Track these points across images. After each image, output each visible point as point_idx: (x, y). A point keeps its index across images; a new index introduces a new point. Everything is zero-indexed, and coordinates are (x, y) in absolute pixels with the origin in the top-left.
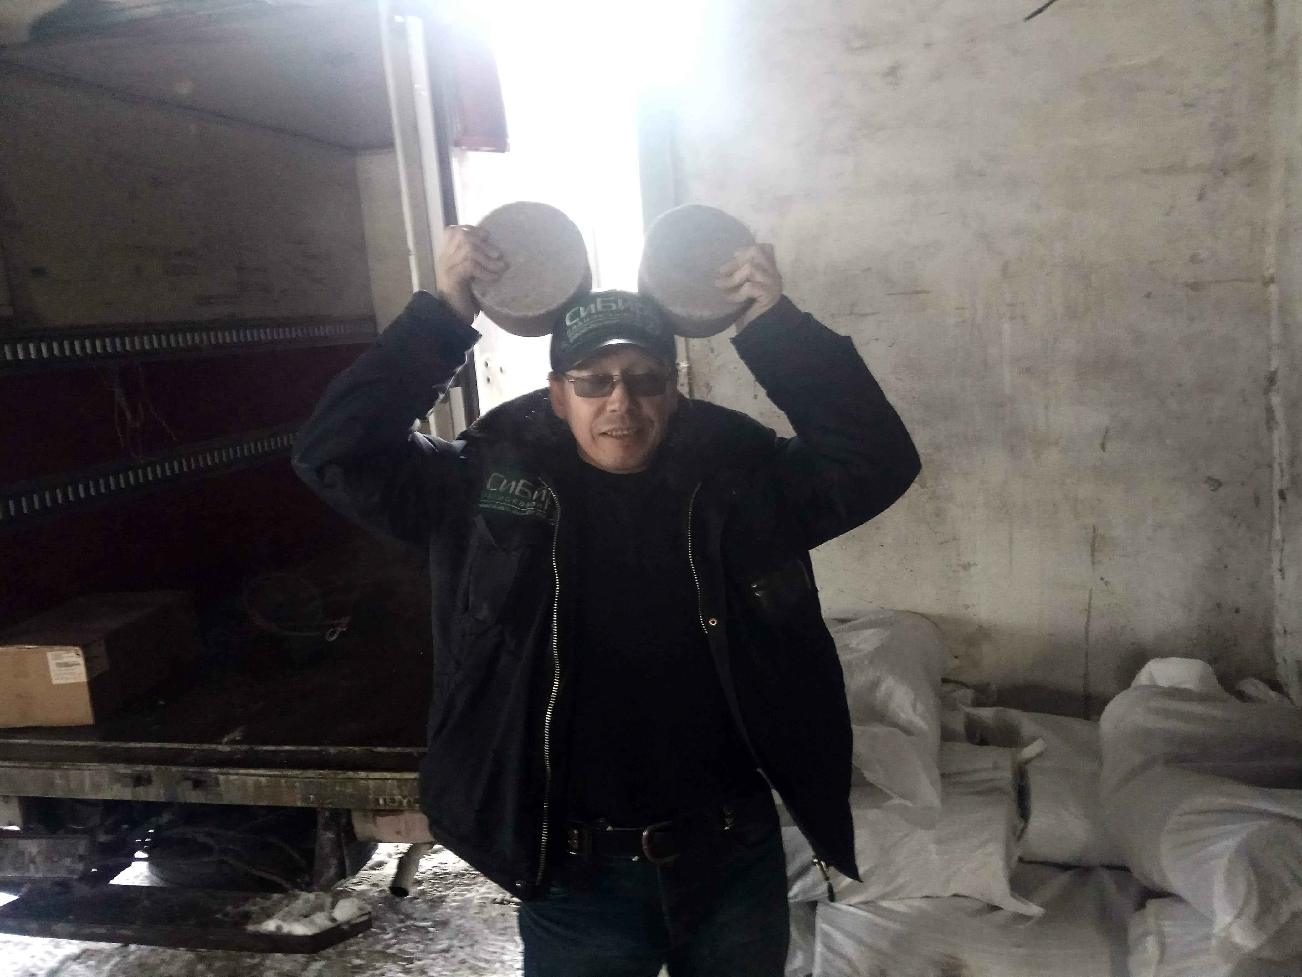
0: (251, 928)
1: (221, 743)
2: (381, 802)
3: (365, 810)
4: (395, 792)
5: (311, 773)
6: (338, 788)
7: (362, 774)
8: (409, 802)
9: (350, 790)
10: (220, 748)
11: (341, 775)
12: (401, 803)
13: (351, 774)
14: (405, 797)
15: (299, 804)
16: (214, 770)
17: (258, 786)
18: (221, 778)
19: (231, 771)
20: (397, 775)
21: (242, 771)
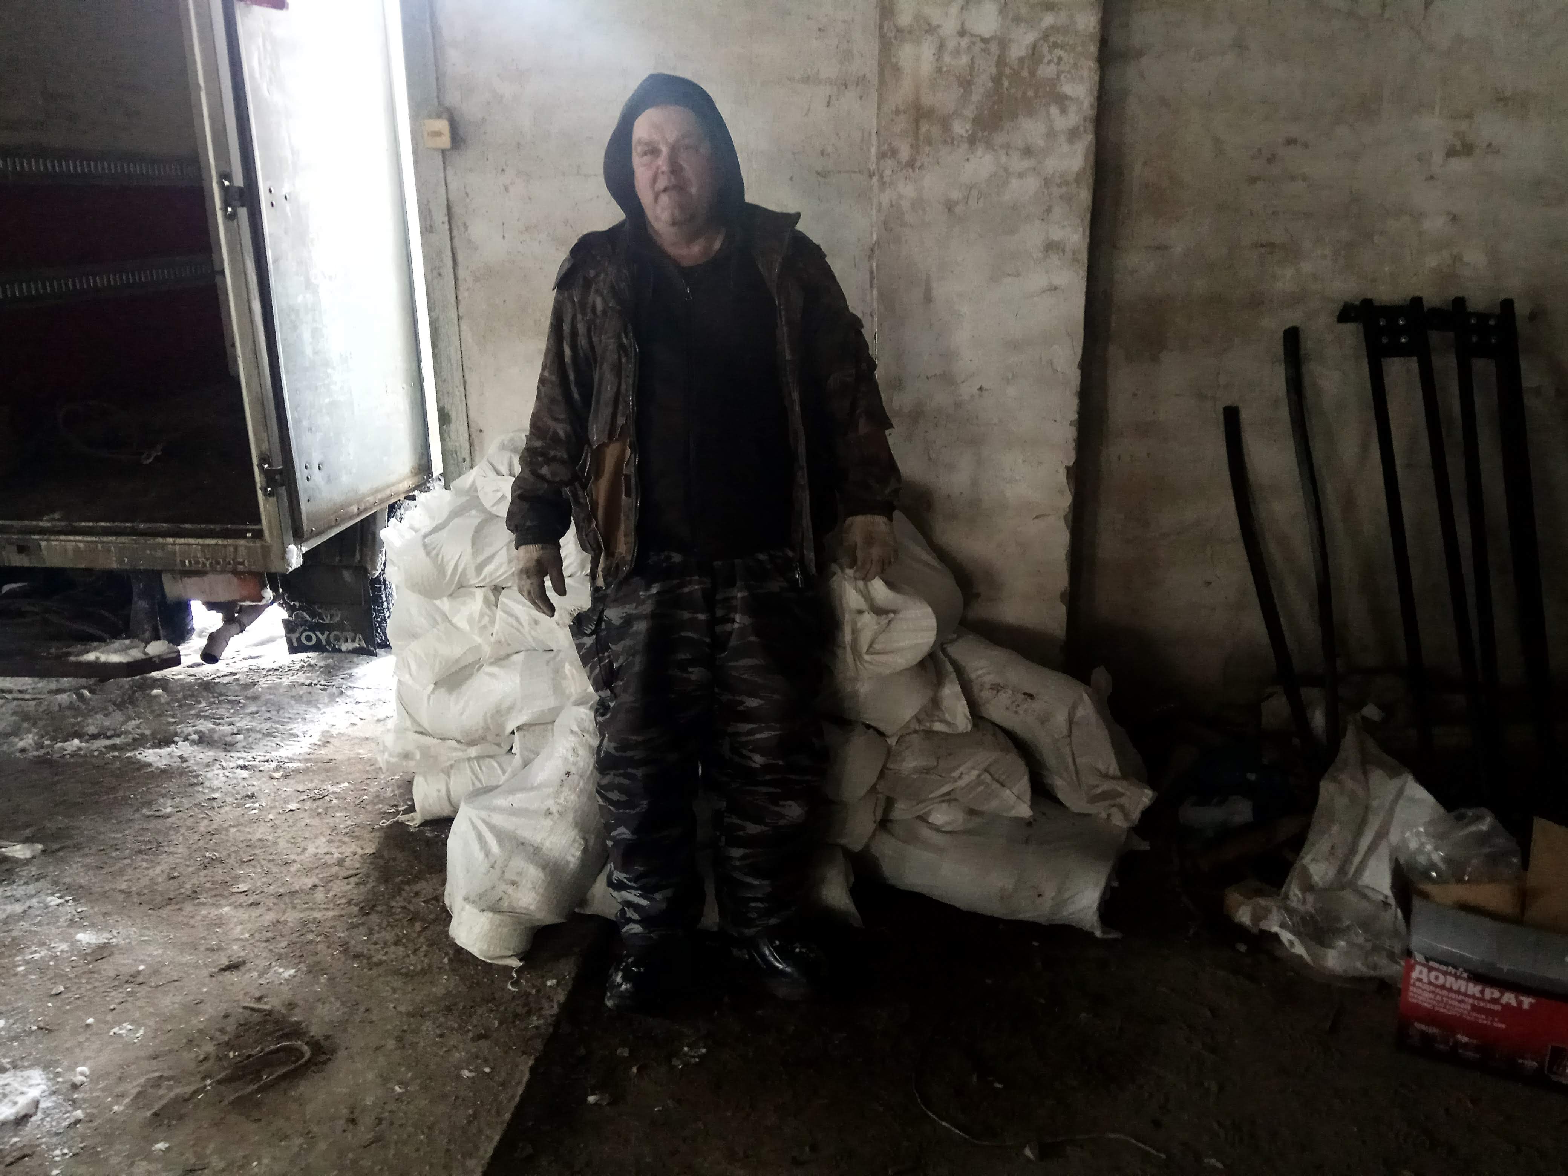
0: (72, 659)
1: (42, 521)
2: (187, 564)
3: (172, 572)
4: (199, 555)
5: (124, 539)
6: (148, 552)
7: (171, 540)
8: (211, 564)
9: (159, 553)
10: (41, 524)
11: (151, 541)
12: (204, 565)
13: (160, 540)
14: (207, 559)
15: (115, 566)
16: (37, 537)
17: (77, 550)
18: (43, 544)
19: (52, 538)
20: (200, 541)
21: (62, 537)
